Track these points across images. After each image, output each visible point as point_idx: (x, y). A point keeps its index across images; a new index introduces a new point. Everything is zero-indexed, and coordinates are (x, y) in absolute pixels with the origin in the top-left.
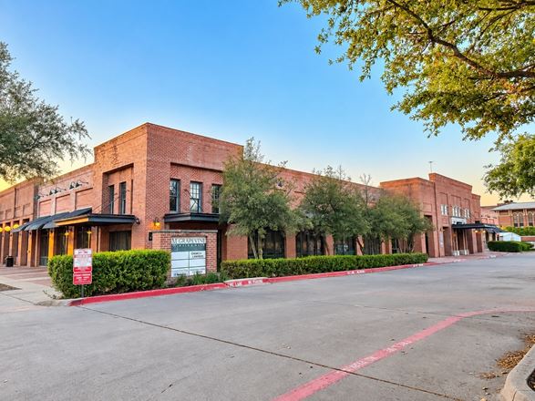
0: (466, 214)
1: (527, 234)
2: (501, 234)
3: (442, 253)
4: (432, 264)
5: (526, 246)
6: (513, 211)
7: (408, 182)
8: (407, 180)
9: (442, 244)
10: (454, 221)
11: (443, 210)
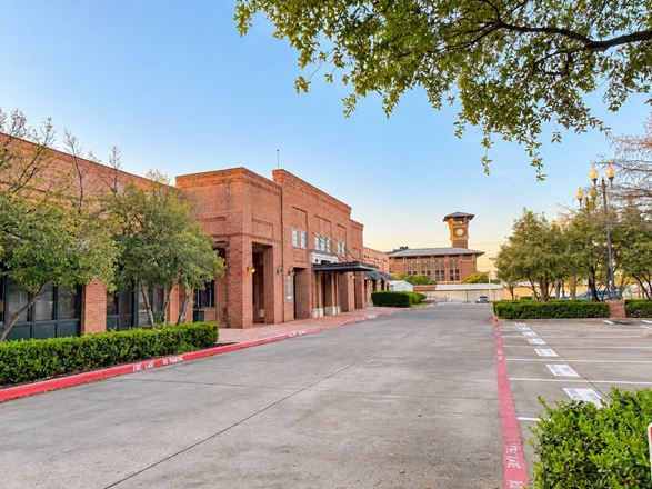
0: (340, 249)
1: (419, 282)
2: (391, 283)
3: (290, 314)
4: (230, 347)
5: (417, 298)
6: (408, 257)
7: (224, 177)
8: (223, 173)
9: (290, 297)
10: (316, 258)
11: (296, 238)
